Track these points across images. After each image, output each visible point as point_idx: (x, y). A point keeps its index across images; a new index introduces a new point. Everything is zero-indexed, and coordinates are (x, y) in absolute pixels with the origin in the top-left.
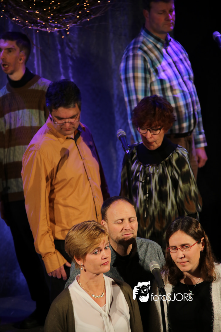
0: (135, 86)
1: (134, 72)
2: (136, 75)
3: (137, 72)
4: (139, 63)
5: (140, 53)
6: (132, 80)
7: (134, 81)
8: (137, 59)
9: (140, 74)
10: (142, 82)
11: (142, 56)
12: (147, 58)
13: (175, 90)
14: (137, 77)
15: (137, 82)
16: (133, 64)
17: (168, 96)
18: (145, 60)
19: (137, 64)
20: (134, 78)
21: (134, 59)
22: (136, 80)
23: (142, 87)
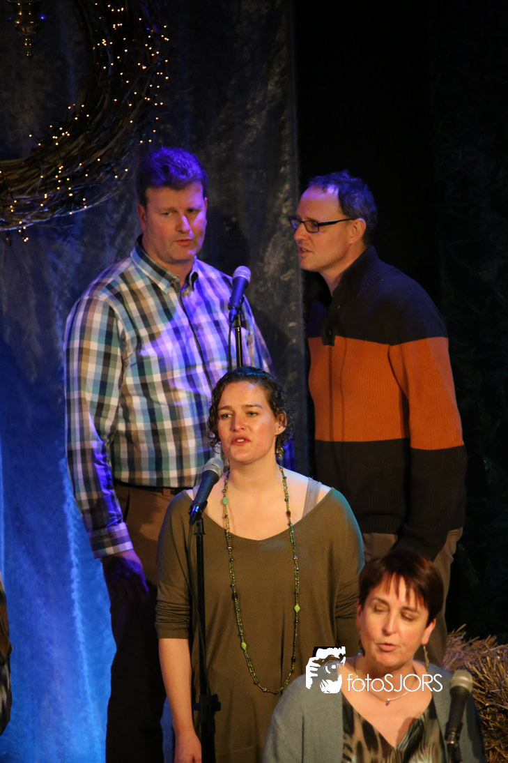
0: (79, 370)
1: (82, 338)
2: (85, 346)
3: (89, 340)
4: (98, 319)
5: (103, 297)
6: (76, 356)
7: (80, 359)
8: (94, 311)
9: (95, 345)
10: (97, 363)
11: (105, 304)
12: (118, 309)
13: (175, 390)
14: (88, 350)
15: (87, 361)
16: (84, 320)
17: (158, 403)
18: (111, 313)
19: (92, 321)
20: (81, 350)
21: (87, 310)
22: (84, 356)
23: (96, 373)
